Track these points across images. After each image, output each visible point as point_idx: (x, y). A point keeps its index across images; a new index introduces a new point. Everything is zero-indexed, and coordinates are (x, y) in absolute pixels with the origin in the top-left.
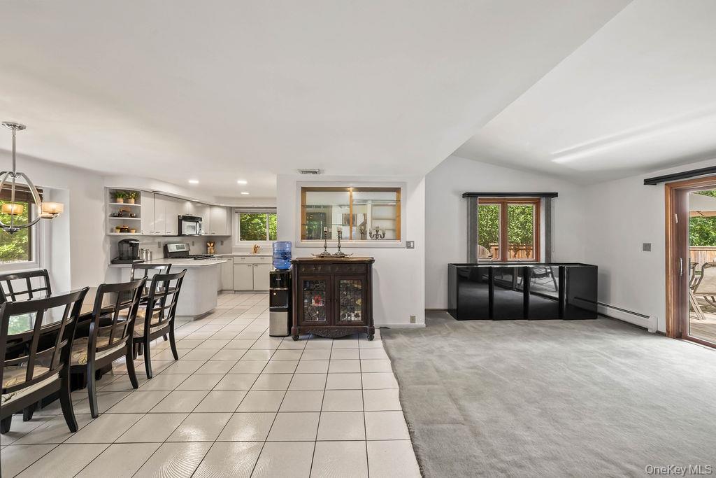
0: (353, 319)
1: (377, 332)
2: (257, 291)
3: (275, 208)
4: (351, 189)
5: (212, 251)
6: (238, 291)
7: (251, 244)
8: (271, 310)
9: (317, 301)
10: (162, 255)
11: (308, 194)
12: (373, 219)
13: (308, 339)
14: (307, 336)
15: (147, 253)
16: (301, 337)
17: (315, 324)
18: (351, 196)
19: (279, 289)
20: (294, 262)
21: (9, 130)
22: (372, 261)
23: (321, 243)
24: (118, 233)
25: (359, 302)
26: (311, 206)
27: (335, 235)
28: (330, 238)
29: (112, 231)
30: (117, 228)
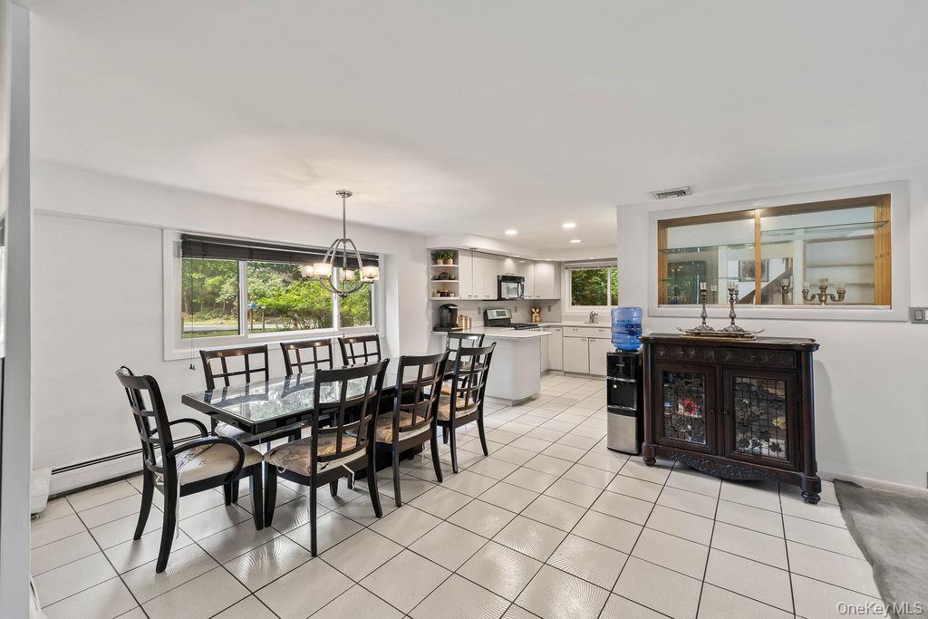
0: (765, 451)
1: (827, 490)
2: (594, 376)
3: (616, 259)
4: (758, 212)
5: (538, 319)
6: (569, 373)
7: (586, 310)
8: (610, 410)
9: (689, 408)
10: (482, 323)
11: (670, 230)
12: (808, 266)
13: (672, 468)
14: (671, 463)
15: (466, 320)
16: (658, 461)
17: (685, 447)
18: (757, 226)
19: (622, 380)
20: (645, 340)
21: (340, 198)
22: (811, 347)
23: (696, 309)
24: (439, 298)
25: (780, 422)
26: (676, 251)
27: (723, 295)
28: (715, 301)
29: (433, 296)
30: (438, 292)
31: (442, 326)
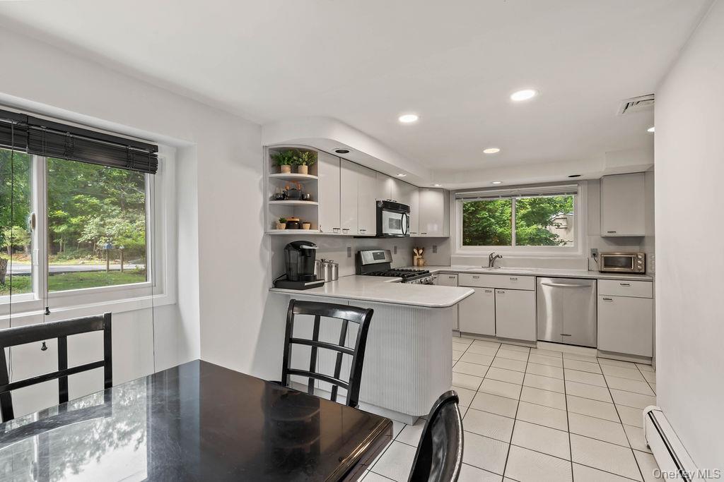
2: (502, 339)
5: (421, 262)
7: (483, 252)
10: (352, 270)
24: (283, 231)
29: (274, 226)
30: (282, 221)
31: (288, 279)
